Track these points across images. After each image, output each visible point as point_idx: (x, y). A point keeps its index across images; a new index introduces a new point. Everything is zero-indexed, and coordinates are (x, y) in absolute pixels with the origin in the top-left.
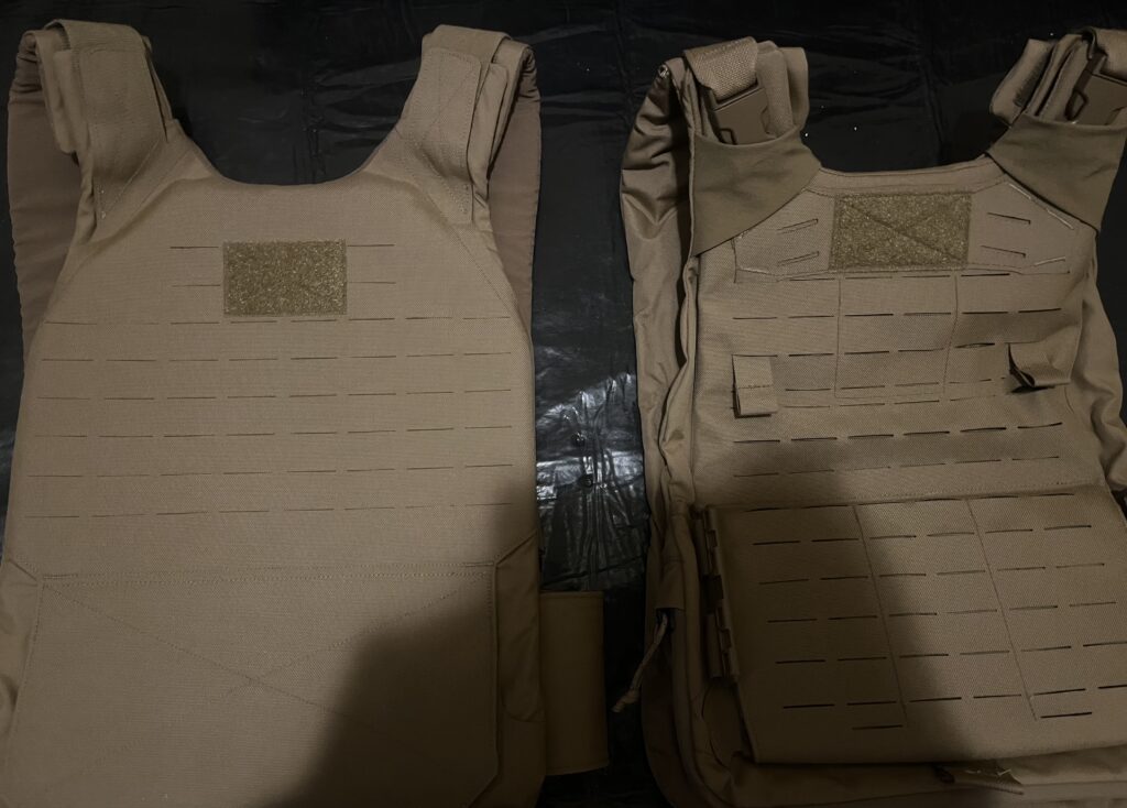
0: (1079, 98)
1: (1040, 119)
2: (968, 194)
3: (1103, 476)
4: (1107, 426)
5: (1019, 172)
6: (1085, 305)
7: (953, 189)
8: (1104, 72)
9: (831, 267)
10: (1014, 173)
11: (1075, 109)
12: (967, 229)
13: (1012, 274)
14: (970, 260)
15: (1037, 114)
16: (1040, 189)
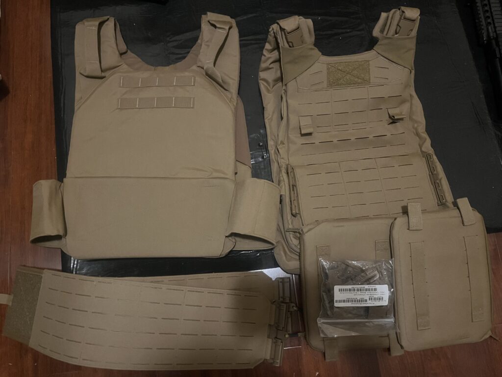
0: (398, 27)
1: (387, 36)
2: (368, 61)
3: (419, 149)
4: (421, 133)
5: (383, 54)
6: (411, 95)
7: (363, 60)
8: (405, 18)
9: (328, 87)
10: (382, 54)
11: (398, 31)
12: (369, 72)
13: (385, 85)
14: (371, 81)
15: (386, 35)
16: (390, 58)
